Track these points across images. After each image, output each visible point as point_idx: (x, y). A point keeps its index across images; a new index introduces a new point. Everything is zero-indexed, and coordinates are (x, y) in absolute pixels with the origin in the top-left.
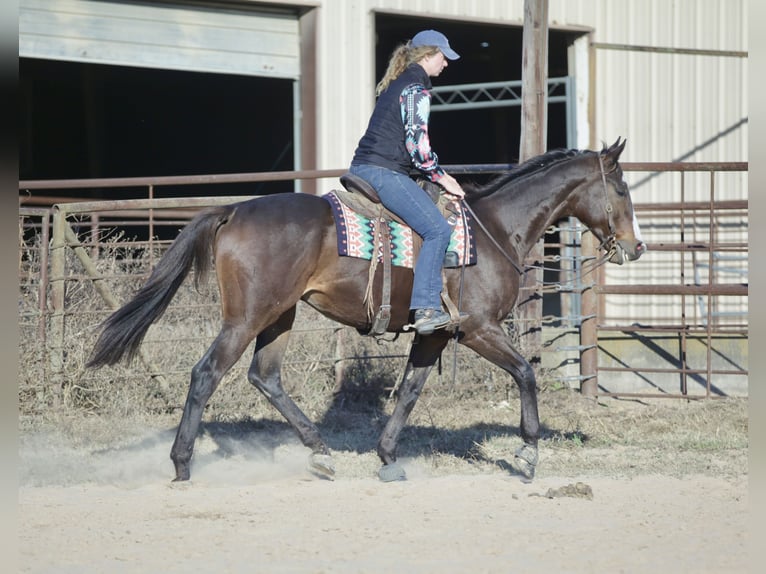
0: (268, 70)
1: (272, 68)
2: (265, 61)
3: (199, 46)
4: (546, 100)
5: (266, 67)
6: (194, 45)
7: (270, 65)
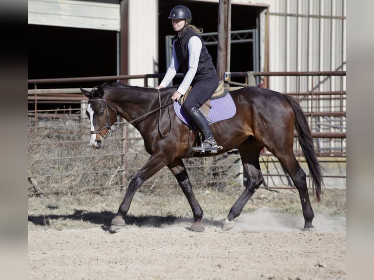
0: (104, 26)
1: (106, 25)
2: (102, 22)
3: (69, 14)
4: (230, 42)
5: (103, 25)
6: (66, 14)
7: (104, 24)
